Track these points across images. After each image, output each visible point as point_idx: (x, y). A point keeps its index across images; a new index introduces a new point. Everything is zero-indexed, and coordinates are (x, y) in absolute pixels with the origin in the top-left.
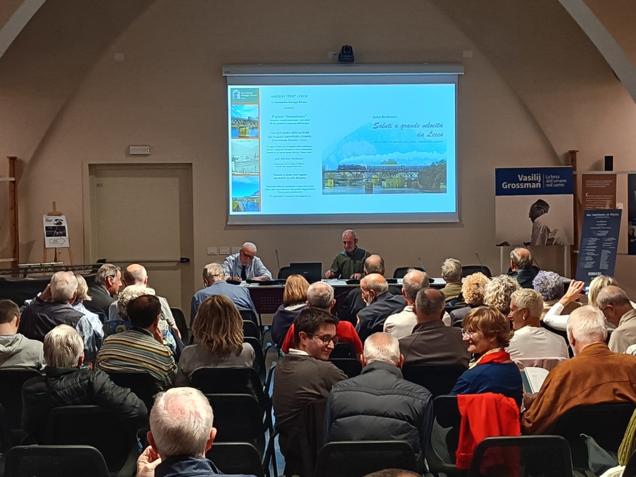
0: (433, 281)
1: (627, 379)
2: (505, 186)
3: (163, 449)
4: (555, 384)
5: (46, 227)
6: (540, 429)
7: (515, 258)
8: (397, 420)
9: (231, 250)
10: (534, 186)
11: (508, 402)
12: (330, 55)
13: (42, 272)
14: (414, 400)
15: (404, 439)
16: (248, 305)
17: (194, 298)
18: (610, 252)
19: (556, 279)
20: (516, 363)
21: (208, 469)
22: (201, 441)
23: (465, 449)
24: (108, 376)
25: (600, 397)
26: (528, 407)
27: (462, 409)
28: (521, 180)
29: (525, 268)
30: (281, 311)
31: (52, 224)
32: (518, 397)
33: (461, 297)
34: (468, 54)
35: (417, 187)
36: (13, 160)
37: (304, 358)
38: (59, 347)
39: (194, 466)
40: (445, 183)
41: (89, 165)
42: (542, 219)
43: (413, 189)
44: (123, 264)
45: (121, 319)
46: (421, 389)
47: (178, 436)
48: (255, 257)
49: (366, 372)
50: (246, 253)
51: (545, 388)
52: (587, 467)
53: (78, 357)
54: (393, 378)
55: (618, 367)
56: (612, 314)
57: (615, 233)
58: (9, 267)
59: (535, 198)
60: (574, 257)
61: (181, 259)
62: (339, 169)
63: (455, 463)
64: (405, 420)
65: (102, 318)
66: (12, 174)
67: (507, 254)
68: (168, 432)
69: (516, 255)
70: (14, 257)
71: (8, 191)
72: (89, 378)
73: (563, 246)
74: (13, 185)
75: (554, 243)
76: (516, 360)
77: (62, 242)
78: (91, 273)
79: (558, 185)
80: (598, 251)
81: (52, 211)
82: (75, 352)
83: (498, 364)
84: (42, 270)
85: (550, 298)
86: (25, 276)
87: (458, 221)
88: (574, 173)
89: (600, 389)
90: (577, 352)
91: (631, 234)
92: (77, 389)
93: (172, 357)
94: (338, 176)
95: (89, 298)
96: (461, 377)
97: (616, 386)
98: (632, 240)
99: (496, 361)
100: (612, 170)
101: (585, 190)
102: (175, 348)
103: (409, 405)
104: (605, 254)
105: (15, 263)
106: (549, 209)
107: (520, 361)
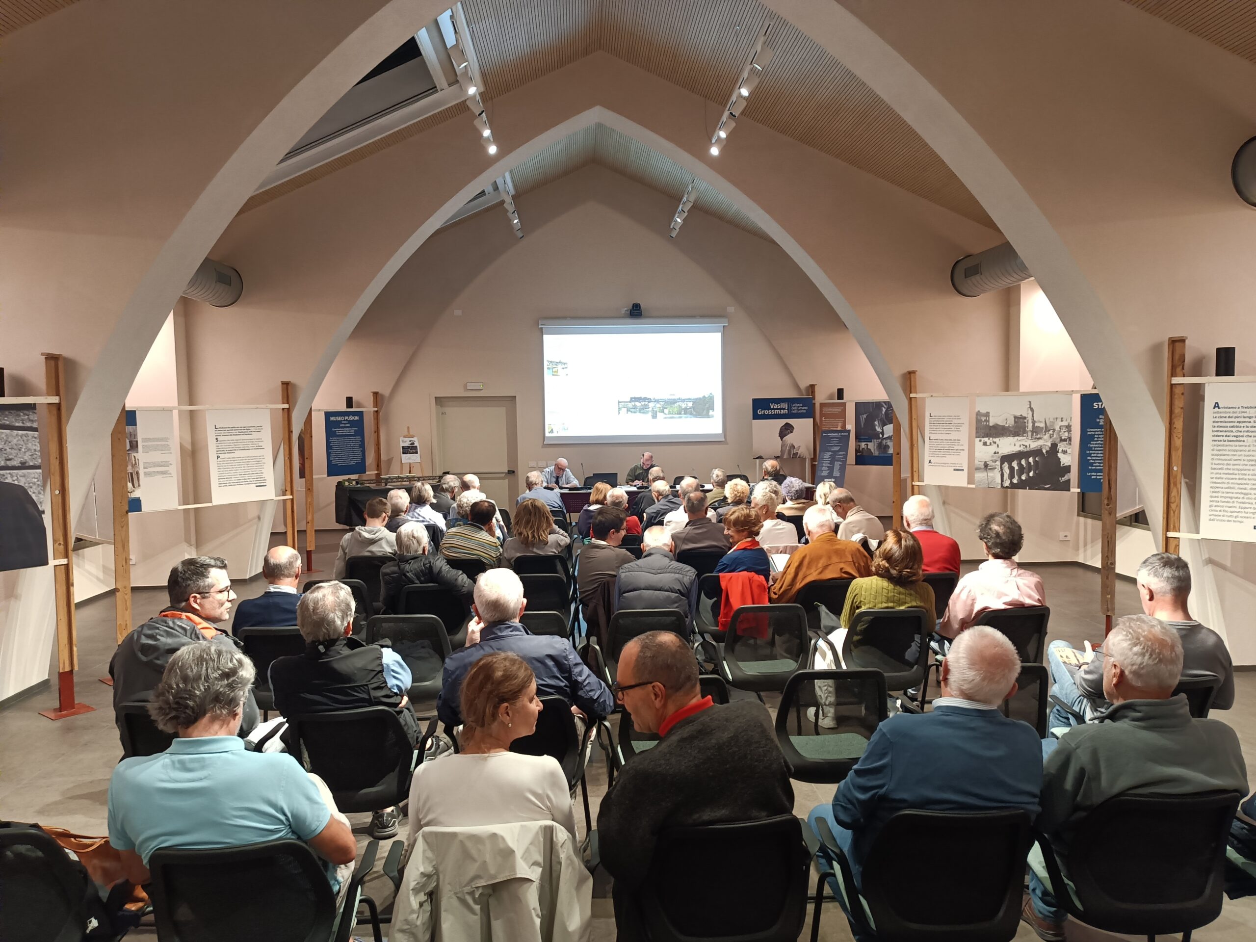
0: (703, 487)
1: (851, 560)
2: (760, 412)
3: (486, 617)
4: (795, 564)
5: (403, 447)
6: (784, 600)
7: (766, 468)
8: (670, 593)
9: (547, 464)
10: (782, 412)
11: (759, 579)
12: (624, 310)
13: (400, 482)
14: (683, 577)
15: (677, 607)
16: (560, 506)
17: (518, 500)
18: (841, 463)
19: (800, 484)
20: (765, 550)
21: (521, 631)
22: (515, 610)
23: (726, 615)
24: (445, 561)
25: (829, 574)
26: (775, 581)
27: (723, 584)
28: (772, 407)
29: (774, 476)
30: (585, 510)
31: (407, 444)
32: (767, 575)
33: (725, 498)
34: (731, 309)
35: (691, 414)
36: (376, 394)
37: (604, 547)
38: (406, 539)
39: (510, 629)
40: (713, 410)
41: (435, 397)
42: (789, 438)
43: (688, 415)
44: (460, 475)
45: (460, 518)
46: (688, 568)
47: (497, 606)
48: (567, 469)
49: (645, 557)
50: (560, 467)
51: (787, 567)
52: (820, 628)
53: (422, 546)
54: (667, 560)
55: (844, 551)
56: (840, 510)
57: (845, 448)
58: (374, 478)
59: (783, 422)
60: (813, 468)
61: (508, 471)
62: (631, 400)
63: (718, 627)
64: (677, 593)
65: (445, 517)
66: (376, 405)
67: (761, 465)
68: (488, 603)
69: (767, 466)
70: (378, 470)
71: (372, 419)
72: (430, 562)
73: (805, 459)
74: (376, 414)
75: (798, 456)
76: (765, 547)
77: (414, 458)
78: (438, 482)
79: (801, 411)
80: (832, 462)
81: (406, 433)
82: (419, 542)
83: (751, 549)
84: (400, 480)
85: (794, 498)
86: (386, 485)
87: (724, 440)
88: (813, 402)
89: (830, 567)
90: (812, 540)
91: (858, 449)
92: (422, 571)
93: (499, 547)
94: (630, 405)
95: (434, 501)
96: (722, 560)
97: (842, 565)
98: (858, 454)
99: (748, 548)
100: (843, 399)
101: (822, 415)
102: (502, 539)
103: (679, 581)
104: (837, 465)
105: (378, 475)
106: (794, 430)
107: (769, 547)
